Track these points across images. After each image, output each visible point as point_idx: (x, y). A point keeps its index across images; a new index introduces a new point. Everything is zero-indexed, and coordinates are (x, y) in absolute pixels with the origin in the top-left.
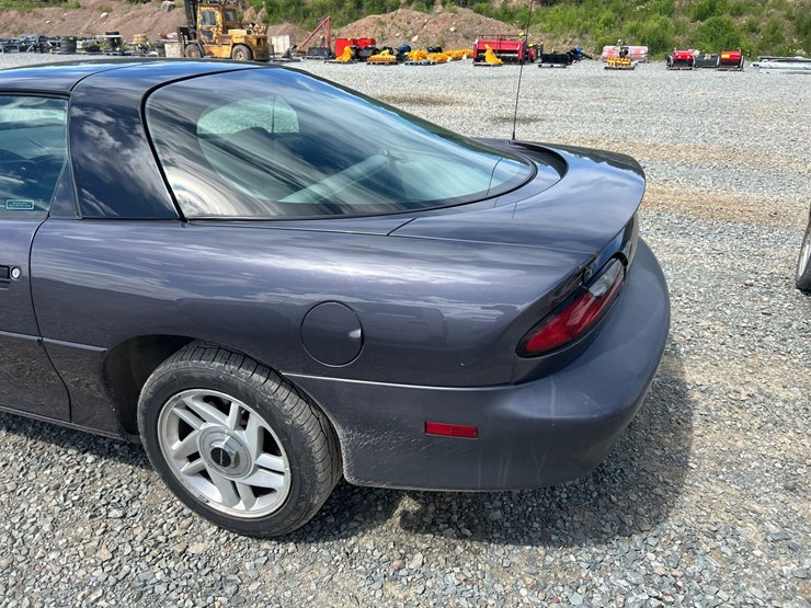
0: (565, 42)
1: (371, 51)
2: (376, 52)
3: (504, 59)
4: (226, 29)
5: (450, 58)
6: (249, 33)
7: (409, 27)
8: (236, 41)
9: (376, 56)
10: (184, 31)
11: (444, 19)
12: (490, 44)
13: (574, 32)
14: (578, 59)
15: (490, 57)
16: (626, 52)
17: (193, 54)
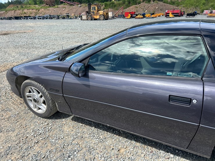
0: (191, 10)
1: (135, 15)
2: (137, 15)
3: (174, 15)
4: (98, 11)
5: (158, 16)
6: (104, 12)
7: (144, 8)
8: (101, 14)
9: (137, 16)
10: (87, 12)
11: (155, 5)
12: (171, 11)
13: (193, 7)
14: (196, 14)
15: (171, 15)
16: (212, 12)
17: (89, 18)
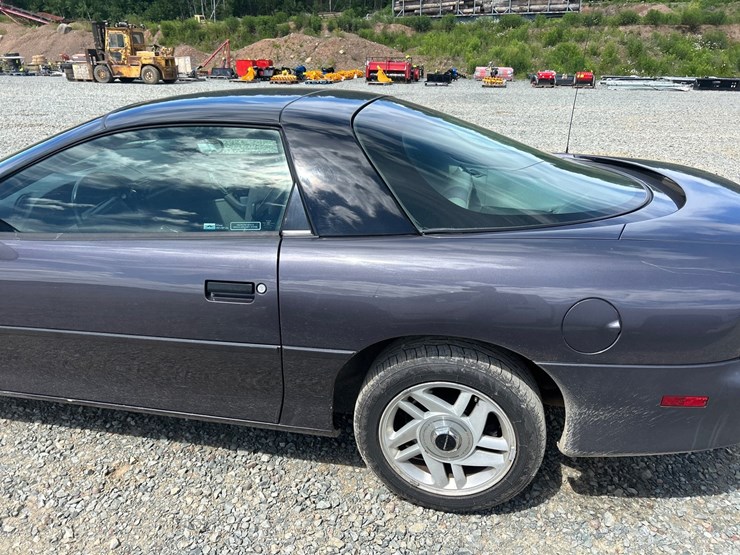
0: (441, 63)
1: (272, 72)
2: (276, 72)
3: (393, 78)
4: (134, 51)
5: (344, 78)
6: (157, 54)
7: (302, 49)
8: (145, 62)
9: (278, 76)
10: (92, 53)
11: (334, 43)
12: (381, 65)
13: (447, 55)
14: (455, 78)
15: (382, 77)
16: (496, 73)
17: (102, 74)
